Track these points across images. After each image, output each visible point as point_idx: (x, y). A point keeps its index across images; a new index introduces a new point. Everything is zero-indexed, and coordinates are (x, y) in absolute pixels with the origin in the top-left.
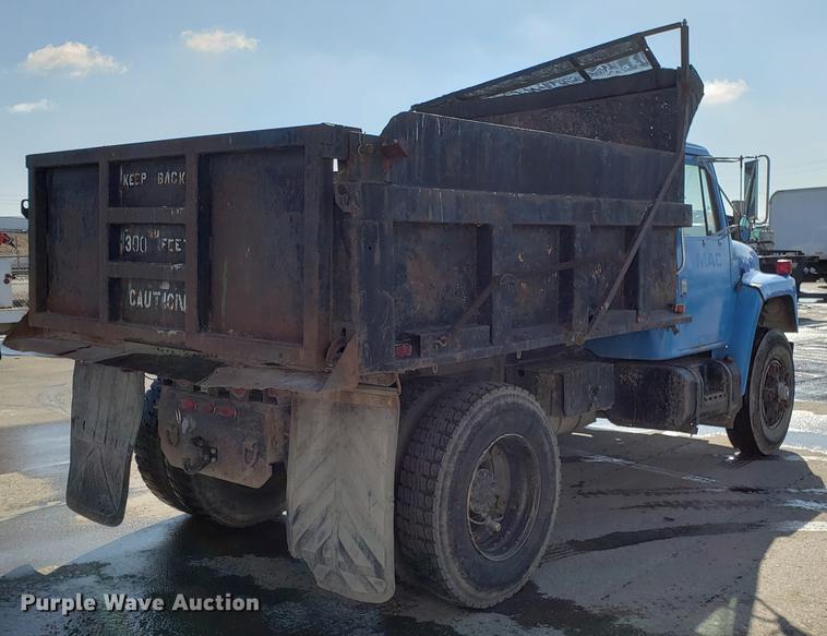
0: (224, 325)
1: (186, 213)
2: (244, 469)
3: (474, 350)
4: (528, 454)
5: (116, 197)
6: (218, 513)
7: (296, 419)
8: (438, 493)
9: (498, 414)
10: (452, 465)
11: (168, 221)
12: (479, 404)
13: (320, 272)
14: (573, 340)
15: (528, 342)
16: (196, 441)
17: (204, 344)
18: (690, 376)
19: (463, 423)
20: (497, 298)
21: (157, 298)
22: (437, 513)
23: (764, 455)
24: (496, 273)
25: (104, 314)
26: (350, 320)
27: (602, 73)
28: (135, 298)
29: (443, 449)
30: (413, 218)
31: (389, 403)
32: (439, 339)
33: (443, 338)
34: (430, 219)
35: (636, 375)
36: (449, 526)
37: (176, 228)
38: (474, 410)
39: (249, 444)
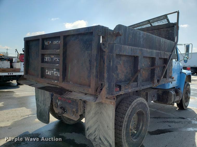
0: (69, 81)
1: (60, 51)
2: (73, 116)
3: (134, 89)
4: (143, 114)
5: (44, 47)
6: (67, 121)
7: (87, 105)
8: (123, 126)
9: (138, 105)
10: (127, 119)
11: (55, 53)
12: (133, 103)
13: (96, 68)
14: (155, 86)
15: (145, 86)
16: (61, 108)
17: (64, 85)
18: (173, 93)
19: (130, 108)
20: (139, 75)
21: (52, 73)
22: (123, 131)
23: (184, 109)
24: (139, 69)
25: (40, 76)
26: (104, 81)
27: (156, 24)
28: (47, 72)
29: (125, 115)
30: (121, 54)
31: (113, 103)
32: (126, 86)
33: (127, 86)
34: (125, 54)
35: (160, 92)
36: (126, 134)
37: (57, 55)
38: (132, 104)
39: (74, 110)
